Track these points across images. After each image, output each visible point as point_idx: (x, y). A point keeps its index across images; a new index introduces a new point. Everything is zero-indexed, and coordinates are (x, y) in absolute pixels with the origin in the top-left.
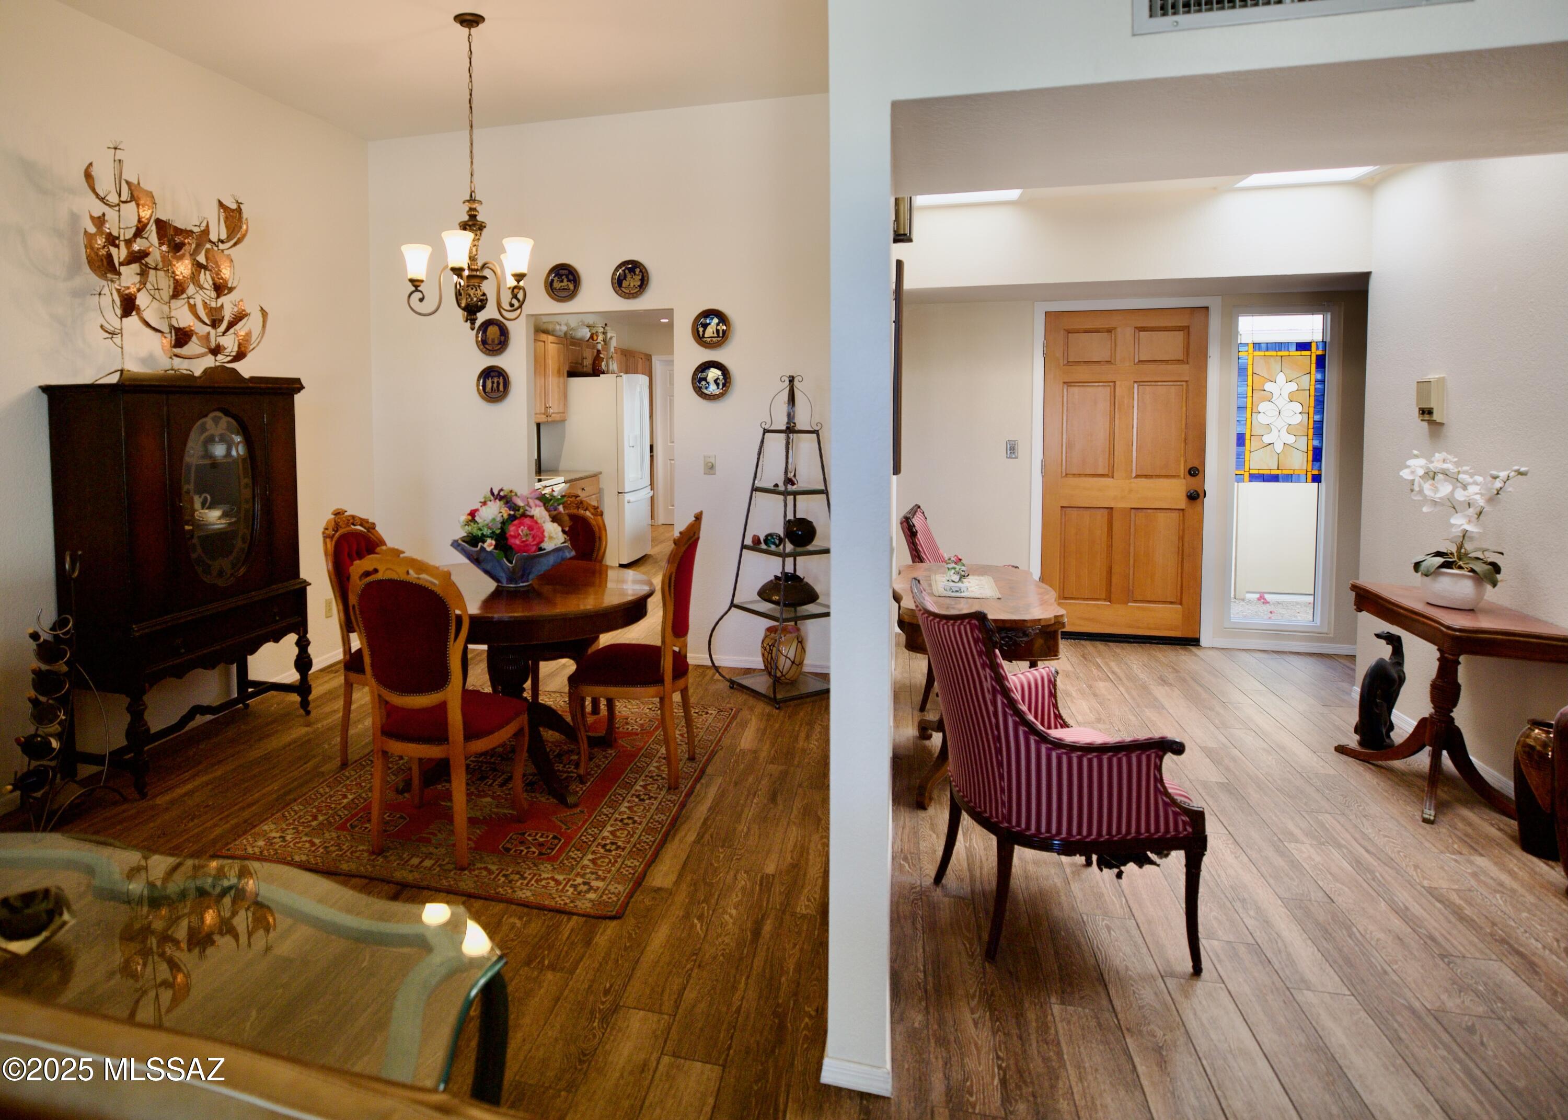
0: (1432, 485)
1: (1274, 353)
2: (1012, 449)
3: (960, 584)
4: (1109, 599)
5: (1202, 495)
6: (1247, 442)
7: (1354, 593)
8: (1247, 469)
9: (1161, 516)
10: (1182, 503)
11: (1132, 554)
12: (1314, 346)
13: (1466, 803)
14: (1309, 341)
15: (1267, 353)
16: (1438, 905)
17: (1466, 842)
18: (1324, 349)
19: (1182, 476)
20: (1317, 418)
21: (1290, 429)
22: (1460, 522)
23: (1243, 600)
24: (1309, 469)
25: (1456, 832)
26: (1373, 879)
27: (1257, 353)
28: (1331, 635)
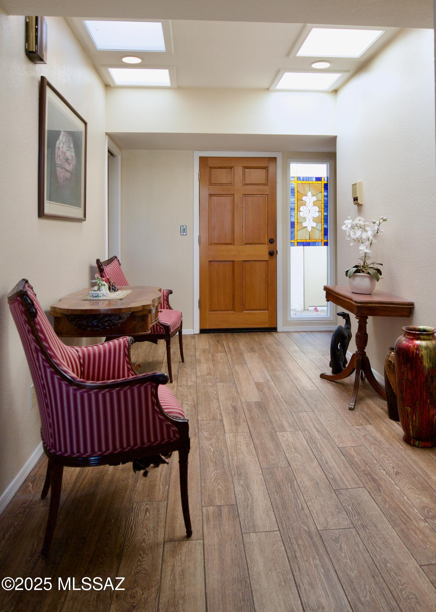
0: (353, 232)
1: (306, 182)
2: (184, 230)
3: (98, 292)
4: (233, 310)
5: (275, 253)
6: (296, 226)
7: (325, 292)
8: (296, 240)
9: (257, 264)
10: (267, 257)
11: (244, 285)
12: (323, 179)
13: (370, 397)
14: (321, 177)
15: (303, 182)
16: (343, 457)
17: (365, 418)
18: (327, 181)
19: (267, 244)
20: (325, 214)
21: (314, 220)
22: (363, 248)
23: (308, 310)
24: (323, 239)
25: (363, 413)
26: (315, 448)
27: (299, 182)
28: (334, 321)
